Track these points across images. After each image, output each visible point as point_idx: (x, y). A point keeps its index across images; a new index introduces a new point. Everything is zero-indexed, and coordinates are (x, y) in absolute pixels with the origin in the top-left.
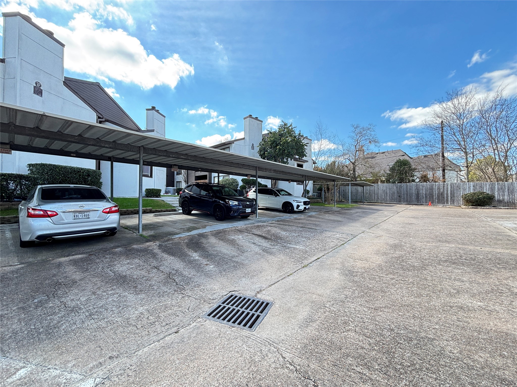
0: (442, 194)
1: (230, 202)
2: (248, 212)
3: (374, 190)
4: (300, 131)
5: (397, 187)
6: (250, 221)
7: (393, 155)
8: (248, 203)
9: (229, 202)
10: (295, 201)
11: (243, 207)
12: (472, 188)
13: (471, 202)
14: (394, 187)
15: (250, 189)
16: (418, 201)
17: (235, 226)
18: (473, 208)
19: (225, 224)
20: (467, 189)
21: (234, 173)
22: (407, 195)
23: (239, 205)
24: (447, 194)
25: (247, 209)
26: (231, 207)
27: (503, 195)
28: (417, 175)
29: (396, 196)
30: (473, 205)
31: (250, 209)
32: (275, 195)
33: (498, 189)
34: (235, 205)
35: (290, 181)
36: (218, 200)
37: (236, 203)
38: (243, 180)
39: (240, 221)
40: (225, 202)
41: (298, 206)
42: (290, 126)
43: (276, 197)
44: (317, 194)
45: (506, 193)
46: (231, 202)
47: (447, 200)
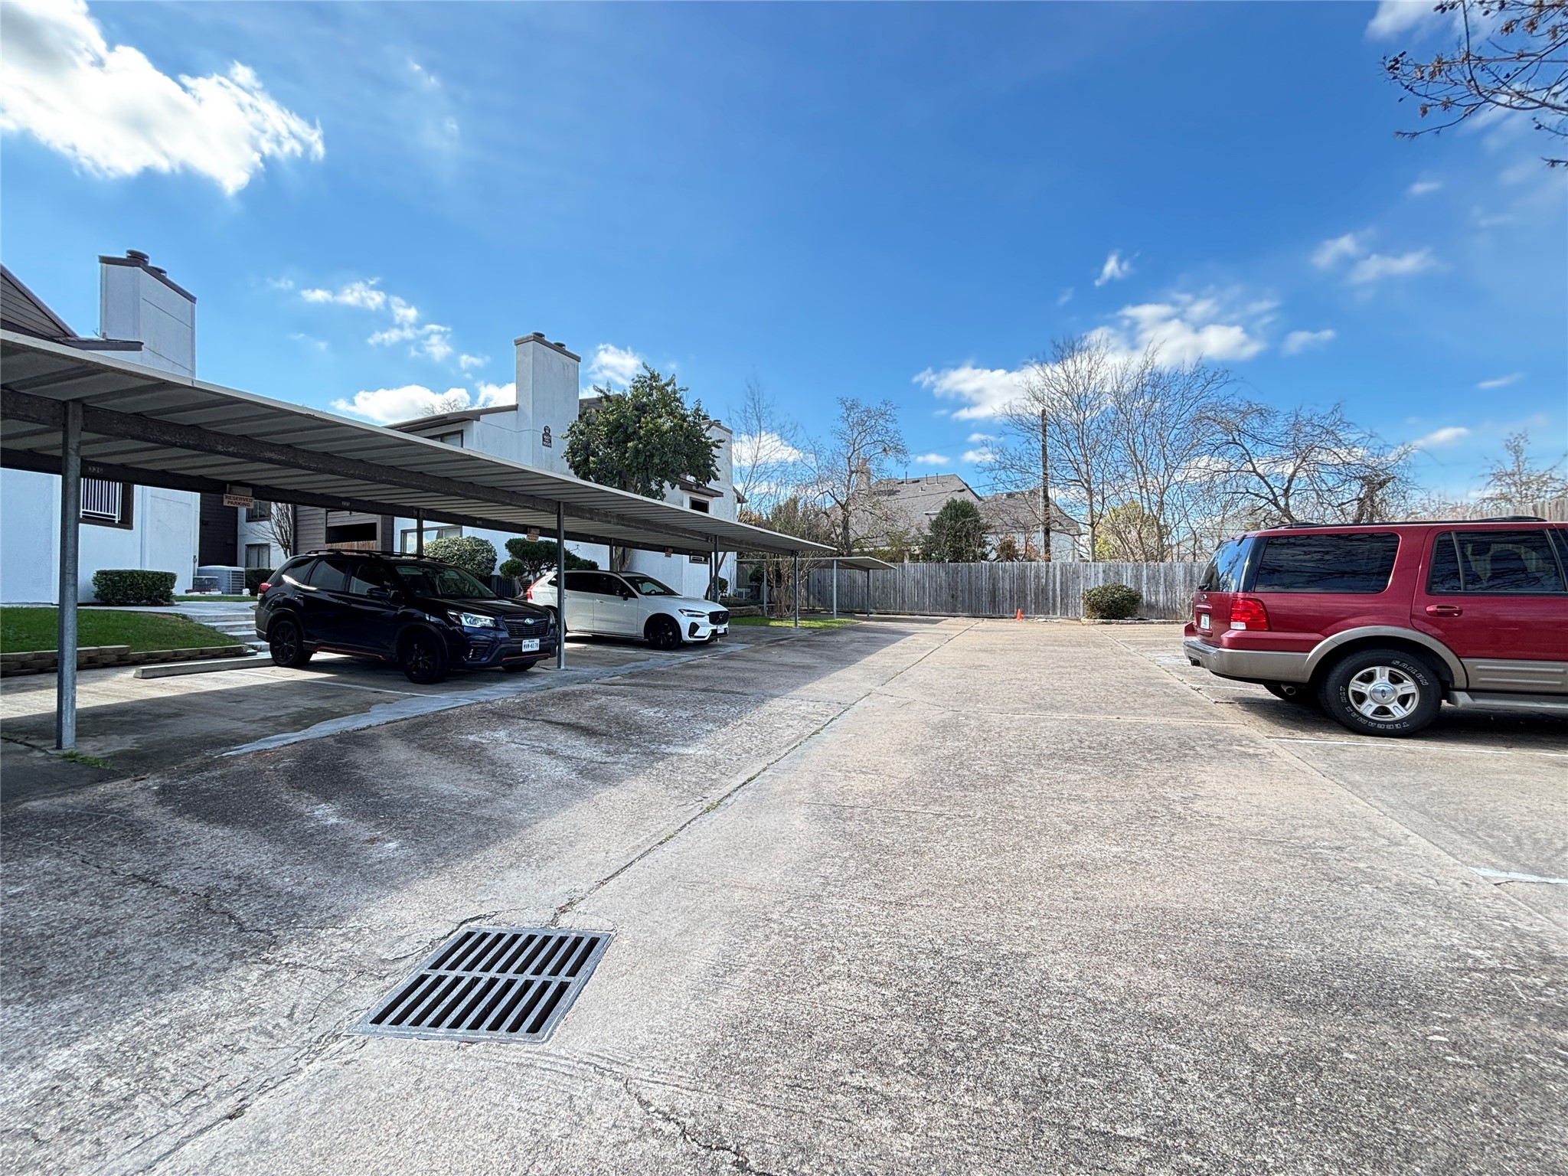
0: (1044, 591)
1: (463, 619)
2: (530, 649)
3: (895, 579)
4: (699, 401)
5: (947, 573)
6: (536, 679)
7: (940, 488)
8: (528, 621)
9: (458, 618)
10: (686, 613)
11: (512, 634)
12: (1101, 575)
13: (1099, 609)
14: (943, 574)
15: (538, 575)
16: (994, 608)
17: (482, 699)
18: (1103, 623)
19: (442, 697)
20: (1093, 579)
21: (480, 519)
22: (970, 592)
23: (496, 629)
24: (1054, 590)
25: (526, 642)
26: (468, 634)
27: (1157, 593)
28: (994, 540)
29: (945, 596)
30: (1102, 617)
31: (537, 641)
32: (621, 595)
33: (1148, 578)
34: (483, 627)
35: (671, 550)
36: (418, 613)
37: (486, 621)
38: (511, 545)
39: (499, 680)
40: (446, 618)
41: (694, 627)
42: (668, 385)
43: (626, 599)
44: (749, 590)
45: (1162, 589)
46: (466, 618)
47: (1054, 605)
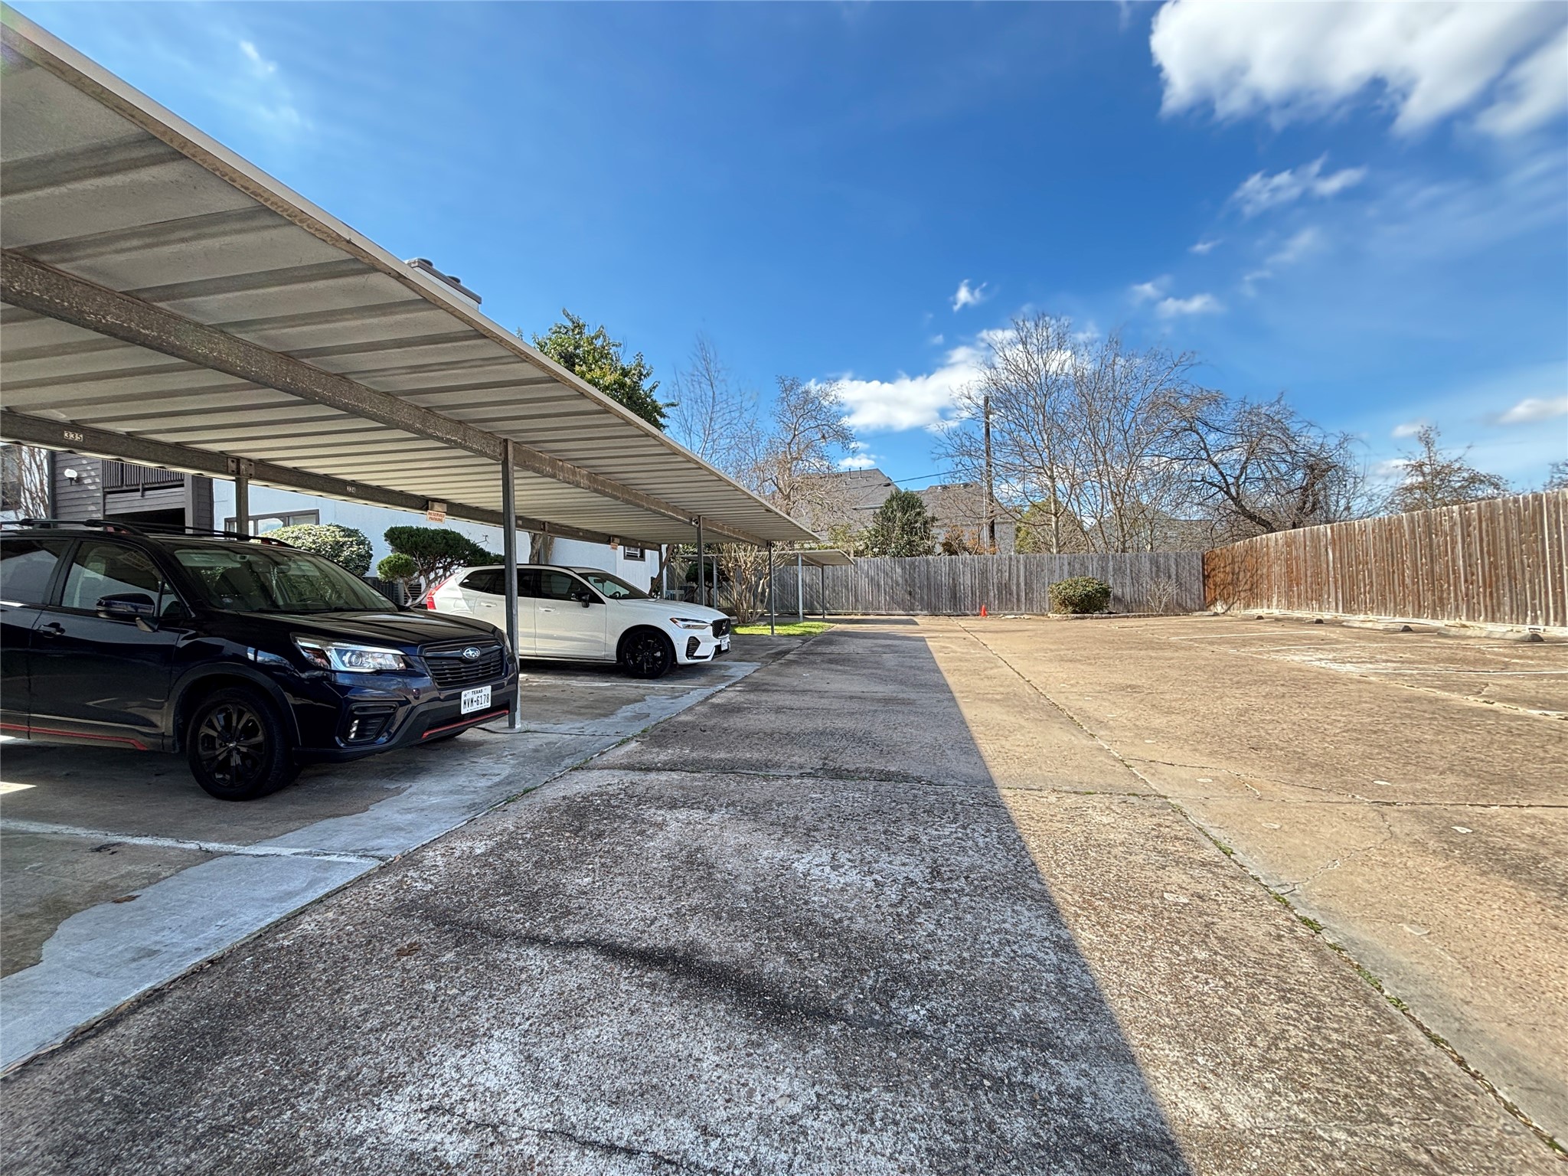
0: (1007, 586)
1: (332, 655)
2: (475, 708)
3: (847, 576)
4: (640, 355)
5: (903, 569)
6: (484, 763)
7: (864, 483)
9: (321, 654)
10: (681, 624)
11: (442, 681)
12: (1066, 568)
13: (1071, 604)
14: (899, 570)
15: (432, 576)
16: (955, 605)
18: (1077, 618)
20: (1058, 571)
22: (929, 588)
23: (409, 672)
24: (1018, 585)
25: (467, 694)
26: (345, 689)
27: (1123, 586)
28: (939, 534)
29: (901, 593)
30: (1074, 612)
31: (487, 690)
32: (580, 600)
33: (1114, 569)
34: (379, 672)
35: (617, 540)
36: (230, 647)
37: (385, 658)
39: (413, 771)
40: (294, 655)
41: (693, 644)
42: (597, 337)
43: (587, 606)
45: (1128, 581)
46: (341, 653)
47: (1018, 600)
